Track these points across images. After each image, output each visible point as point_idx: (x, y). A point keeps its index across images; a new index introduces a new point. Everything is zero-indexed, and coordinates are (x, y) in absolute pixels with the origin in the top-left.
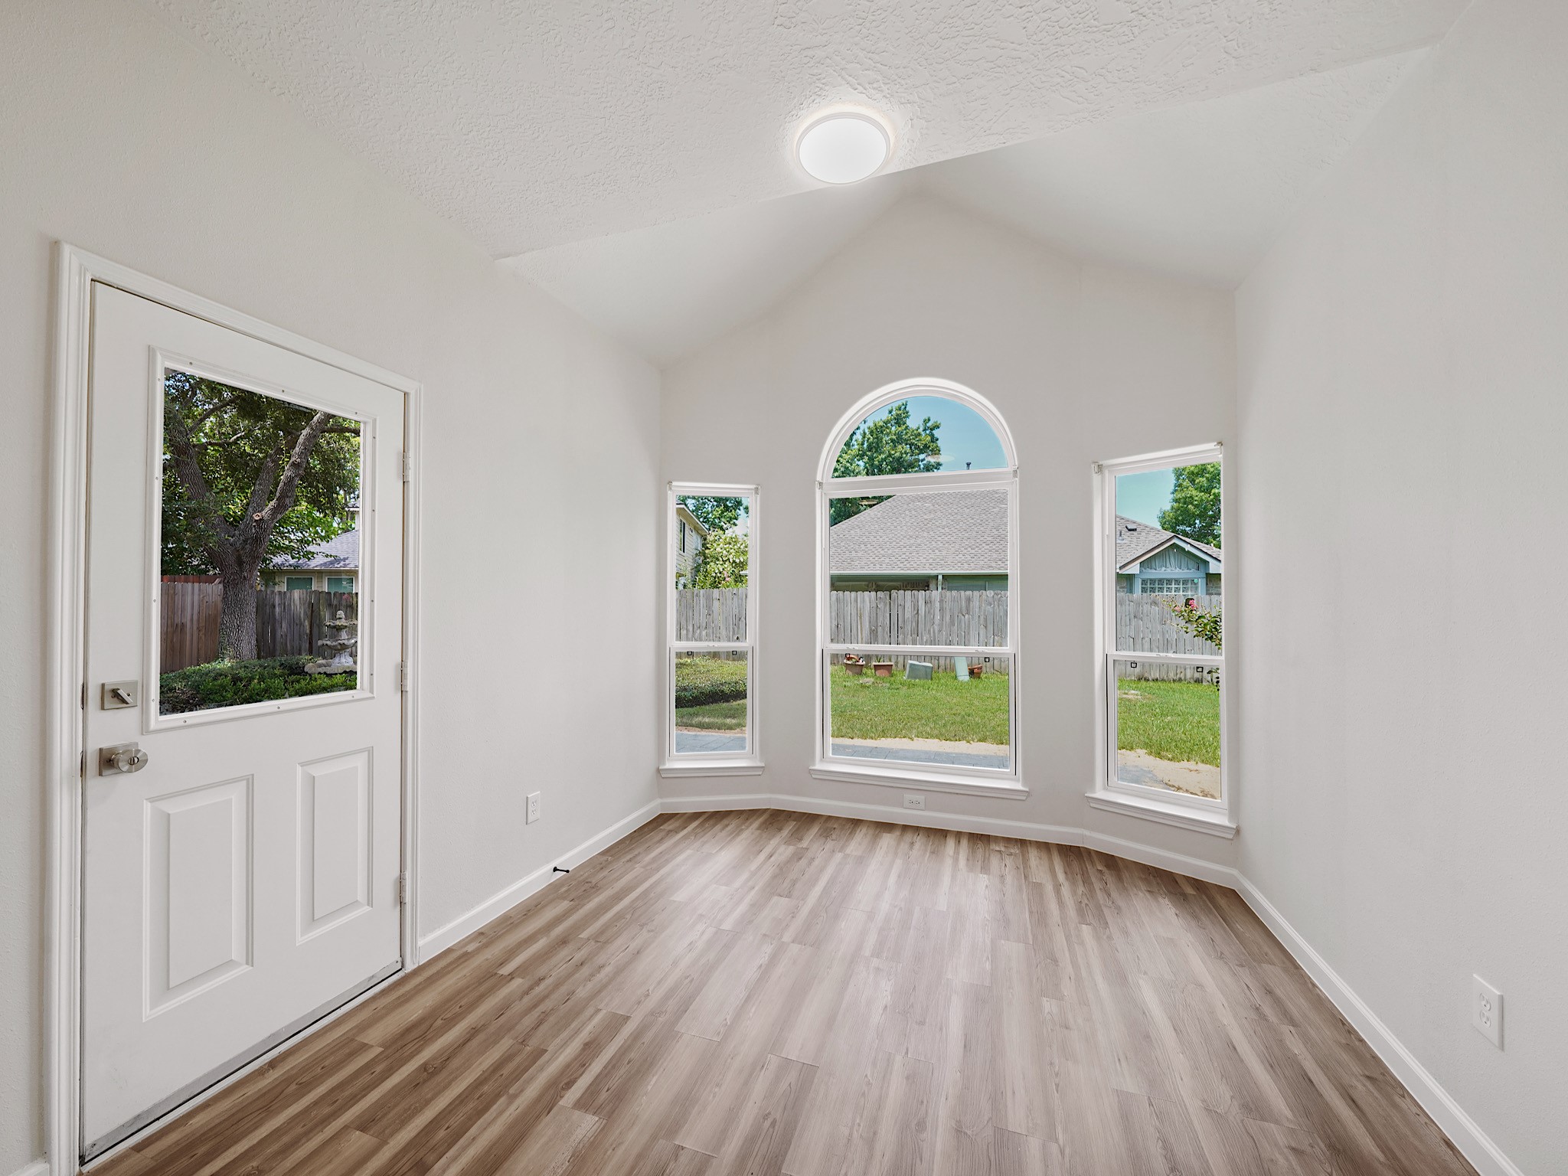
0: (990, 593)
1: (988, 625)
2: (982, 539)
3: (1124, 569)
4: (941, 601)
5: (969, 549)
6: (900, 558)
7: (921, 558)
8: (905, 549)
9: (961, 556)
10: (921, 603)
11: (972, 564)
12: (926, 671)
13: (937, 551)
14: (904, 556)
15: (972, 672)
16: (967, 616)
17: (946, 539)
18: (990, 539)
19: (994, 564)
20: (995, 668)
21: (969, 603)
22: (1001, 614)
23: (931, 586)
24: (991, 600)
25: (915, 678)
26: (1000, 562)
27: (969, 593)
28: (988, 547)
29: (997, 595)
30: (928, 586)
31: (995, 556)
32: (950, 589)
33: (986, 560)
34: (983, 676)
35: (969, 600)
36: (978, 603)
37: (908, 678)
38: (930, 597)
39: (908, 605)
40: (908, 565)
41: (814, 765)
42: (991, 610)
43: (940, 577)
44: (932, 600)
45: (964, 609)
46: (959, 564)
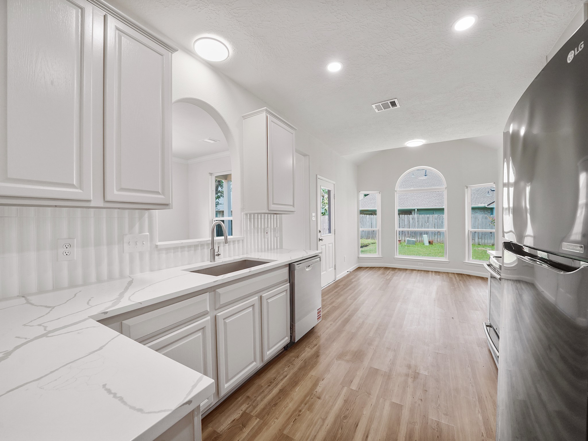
0: (436, 215)
1: (435, 226)
2: (432, 195)
3: (489, 206)
4: (418, 218)
5: (427, 199)
6: (400, 203)
7: (408, 203)
8: (402, 200)
9: (424, 202)
10: (411, 219)
11: (428, 205)
12: (413, 242)
13: (414, 200)
14: (402, 202)
15: (430, 242)
16: (427, 223)
17: (418, 196)
18: (435, 195)
19: (437, 205)
20: (438, 241)
21: (428, 219)
22: (440, 223)
23: (412, 213)
24: (437, 218)
25: (409, 244)
26: (439, 204)
27: (428, 215)
28: (434, 198)
29: (439, 216)
30: (411, 213)
31: (437, 201)
32: (420, 214)
33: (434, 203)
34: (434, 244)
35: (428, 218)
36: (431, 219)
37: (407, 244)
38: (414, 217)
39: (406, 220)
40: (404, 206)
41: (395, 256)
42: (437, 221)
43: (416, 210)
44: (415, 218)
45: (426, 221)
46: (423, 205)
